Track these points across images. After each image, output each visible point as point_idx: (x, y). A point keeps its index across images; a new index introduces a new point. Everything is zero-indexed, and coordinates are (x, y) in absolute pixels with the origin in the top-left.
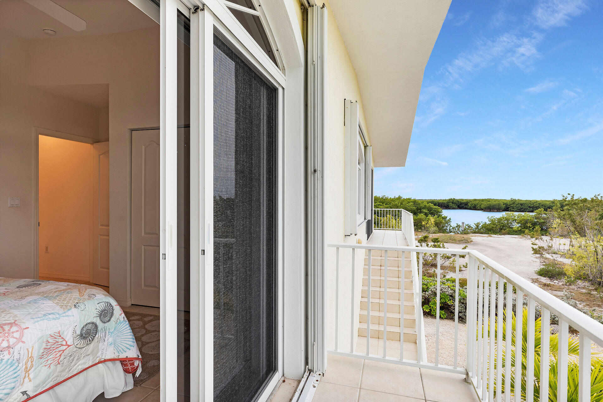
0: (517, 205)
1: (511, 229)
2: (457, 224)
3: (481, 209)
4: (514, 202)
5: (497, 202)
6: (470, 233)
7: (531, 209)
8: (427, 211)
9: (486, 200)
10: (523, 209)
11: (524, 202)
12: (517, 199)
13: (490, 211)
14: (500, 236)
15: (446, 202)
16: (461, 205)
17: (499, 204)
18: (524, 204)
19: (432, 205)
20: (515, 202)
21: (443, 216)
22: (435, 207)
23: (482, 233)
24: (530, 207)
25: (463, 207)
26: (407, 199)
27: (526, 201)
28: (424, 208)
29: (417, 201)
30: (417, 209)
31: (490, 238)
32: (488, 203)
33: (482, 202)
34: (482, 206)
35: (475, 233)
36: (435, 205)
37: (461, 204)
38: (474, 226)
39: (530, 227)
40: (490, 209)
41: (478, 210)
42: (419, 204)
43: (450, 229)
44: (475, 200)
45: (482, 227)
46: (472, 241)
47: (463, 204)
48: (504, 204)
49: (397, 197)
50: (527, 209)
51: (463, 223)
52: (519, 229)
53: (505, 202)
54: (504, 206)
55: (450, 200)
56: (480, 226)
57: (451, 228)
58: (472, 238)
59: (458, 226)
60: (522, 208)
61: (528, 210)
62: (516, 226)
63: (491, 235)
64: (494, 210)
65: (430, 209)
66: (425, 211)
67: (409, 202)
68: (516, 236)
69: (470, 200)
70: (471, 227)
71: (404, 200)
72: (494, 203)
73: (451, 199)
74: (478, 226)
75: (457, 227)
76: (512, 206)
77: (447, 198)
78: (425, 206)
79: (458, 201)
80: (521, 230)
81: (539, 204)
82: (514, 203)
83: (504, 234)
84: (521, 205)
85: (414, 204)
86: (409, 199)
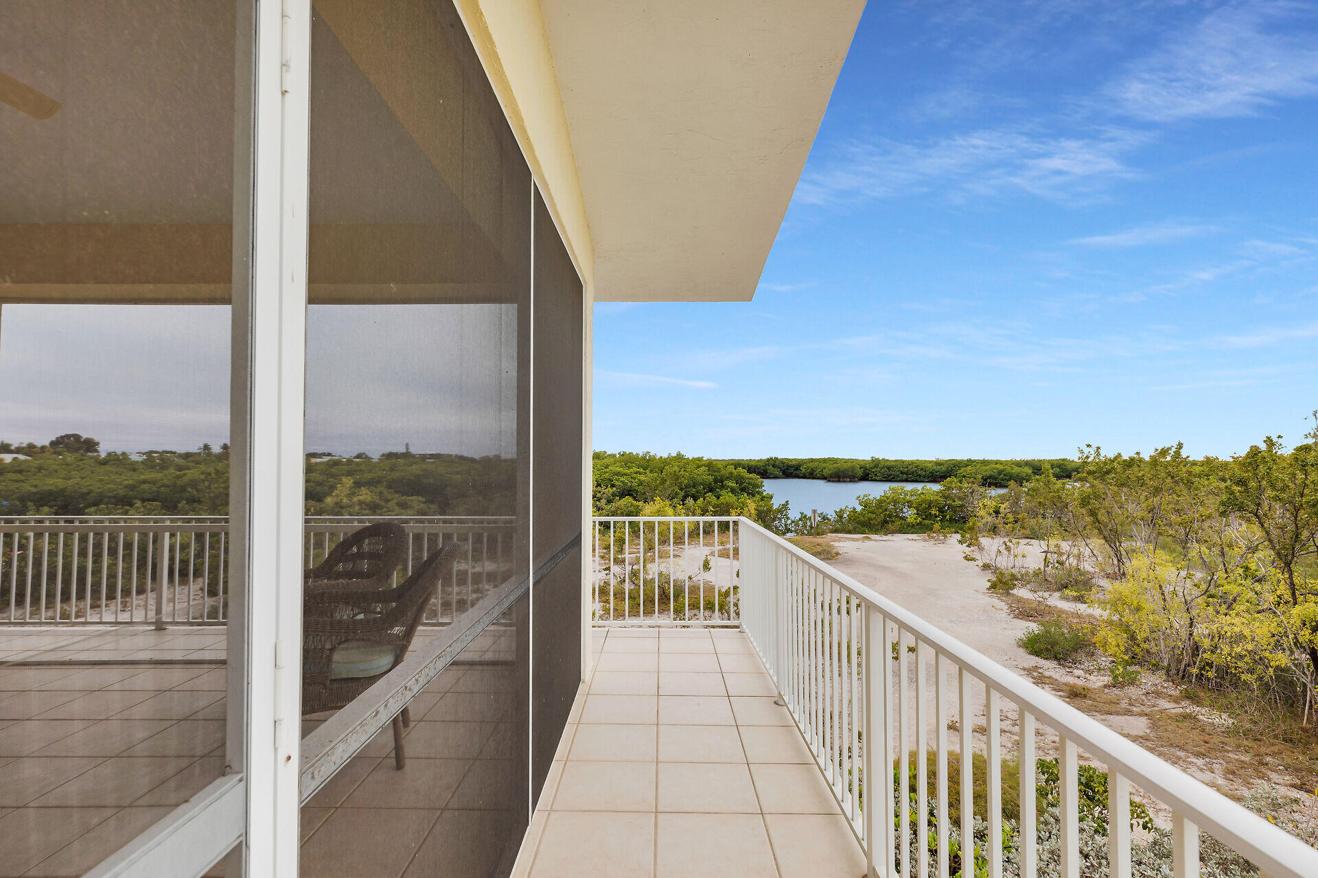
0: (882, 469)
1: (903, 522)
2: (802, 514)
3: (824, 478)
4: (876, 463)
5: (849, 464)
6: (827, 533)
7: (905, 476)
8: (735, 485)
9: (830, 459)
10: (891, 476)
12: (880, 459)
13: (839, 481)
14: (885, 538)
15: (761, 464)
16: (790, 470)
17: (853, 468)
18: (892, 467)
19: (743, 472)
20: (878, 465)
21: (765, 493)
22: (751, 476)
23: (849, 532)
24: (902, 473)
25: (792, 473)
26: (694, 460)
27: (896, 461)
28: (728, 478)
29: (714, 463)
30: (716, 481)
31: (868, 543)
32: (835, 465)
33: (825, 465)
34: (826, 472)
35: (836, 531)
36: (749, 471)
37: (789, 467)
38: (832, 516)
39: (936, 517)
40: (839, 478)
41: (818, 478)
42: (719, 470)
43: (786, 525)
44: (812, 460)
45: (850, 519)
46: (837, 554)
47: (792, 467)
48: (861, 468)
49: (674, 454)
50: (898, 476)
51: (814, 511)
52: (918, 522)
53: (862, 463)
54: (860, 473)
55: (768, 460)
56: (845, 515)
57: (789, 522)
58: (836, 544)
59: (804, 517)
61: (899, 479)
62: (910, 514)
63: (869, 536)
64: (845, 479)
65: (740, 480)
66: (730, 484)
67: (699, 467)
68: (914, 536)
69: (802, 460)
70: (828, 519)
71: (688, 462)
72: (846, 466)
73: (771, 459)
74: (841, 517)
75: (800, 520)
76: (874, 470)
77: (764, 456)
78: (731, 473)
79: (784, 463)
80: (921, 523)
81: (916, 467)
82: (876, 466)
83: (893, 532)
84: (889, 468)
85: (709, 470)
86: (700, 459)
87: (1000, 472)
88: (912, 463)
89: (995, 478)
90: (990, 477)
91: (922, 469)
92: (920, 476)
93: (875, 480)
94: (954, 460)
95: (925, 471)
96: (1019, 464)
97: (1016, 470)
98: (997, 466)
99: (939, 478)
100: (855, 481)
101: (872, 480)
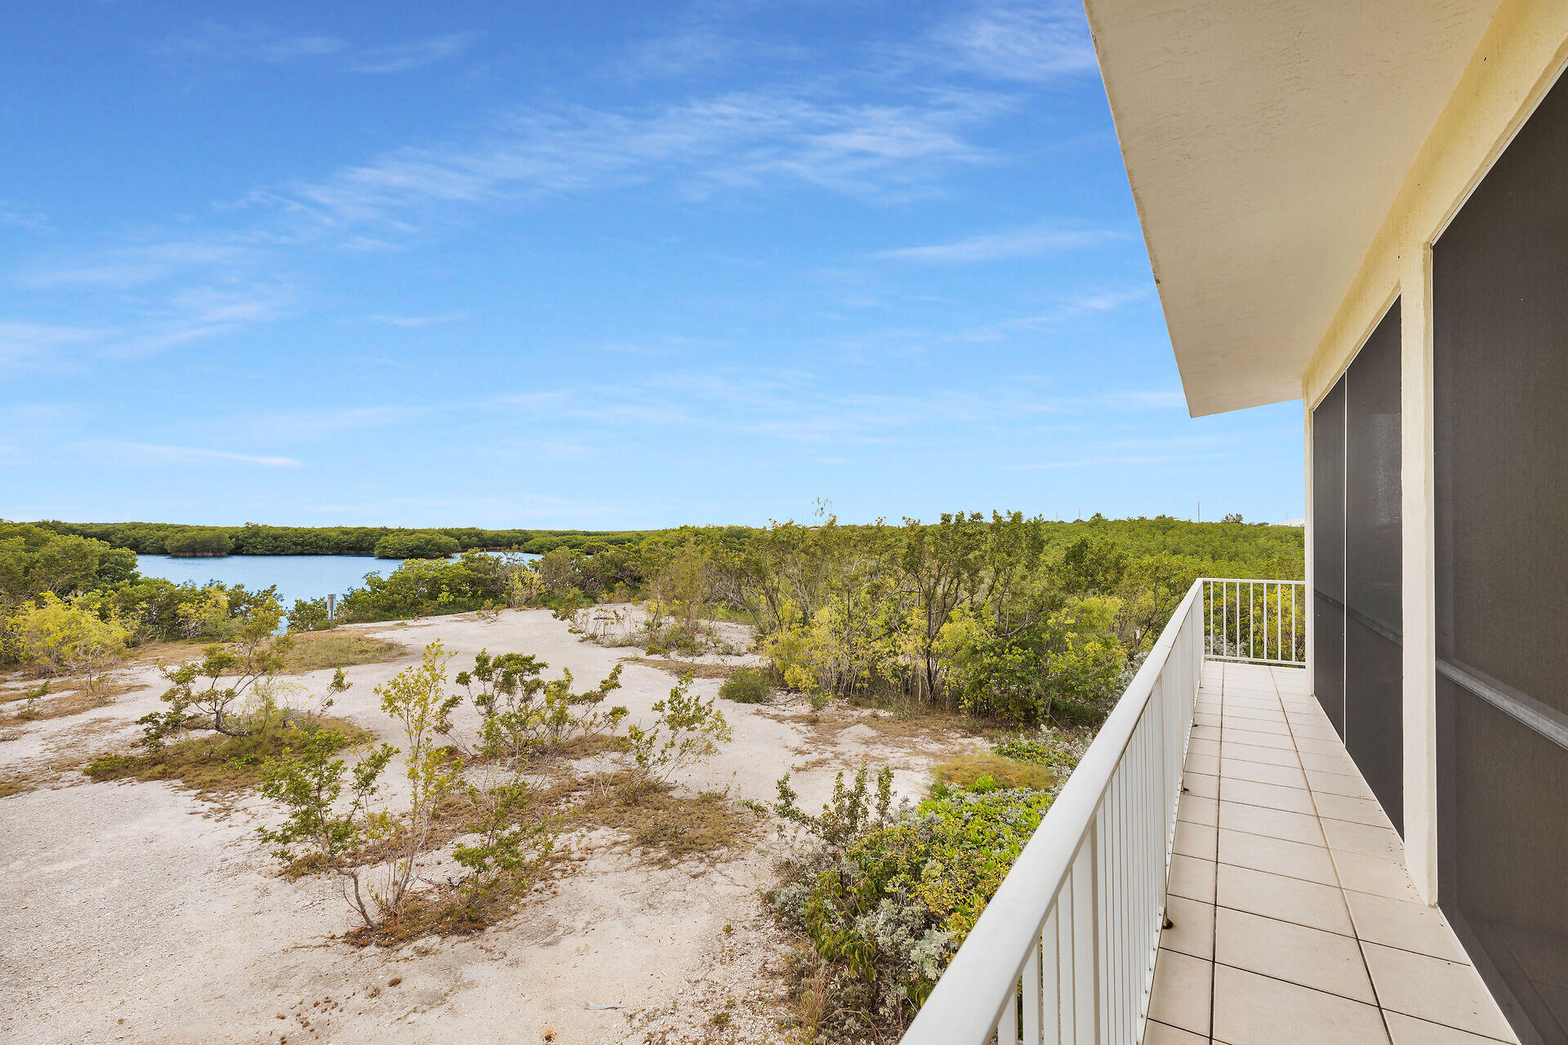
0: (263, 538)
4: (254, 530)
5: (211, 533)
7: (299, 548)
9: (177, 527)
10: (279, 549)
11: (281, 532)
12: (260, 525)
14: (422, 622)
17: (220, 538)
18: (281, 536)
20: (257, 533)
24: (295, 544)
32: (186, 534)
39: (466, 593)
40: (195, 551)
48: (231, 538)
50: (289, 549)
53: (233, 531)
54: (231, 544)
60: (277, 547)
61: (291, 551)
63: (405, 621)
64: (206, 554)
68: (450, 617)
76: (250, 541)
80: (454, 602)
81: (315, 536)
83: (425, 615)
84: (275, 538)
87: (428, 542)
88: (309, 531)
89: (423, 549)
90: (417, 547)
91: (323, 539)
92: (321, 547)
93: (254, 554)
94: (365, 528)
95: (329, 542)
96: (446, 532)
97: (445, 539)
98: (425, 536)
99: (347, 549)
100: (222, 556)
101: (249, 555)
